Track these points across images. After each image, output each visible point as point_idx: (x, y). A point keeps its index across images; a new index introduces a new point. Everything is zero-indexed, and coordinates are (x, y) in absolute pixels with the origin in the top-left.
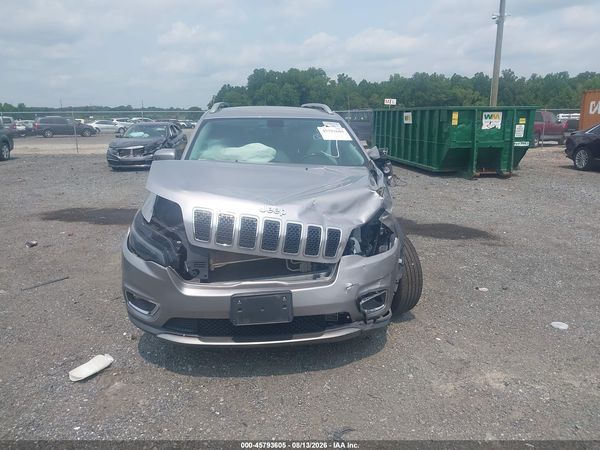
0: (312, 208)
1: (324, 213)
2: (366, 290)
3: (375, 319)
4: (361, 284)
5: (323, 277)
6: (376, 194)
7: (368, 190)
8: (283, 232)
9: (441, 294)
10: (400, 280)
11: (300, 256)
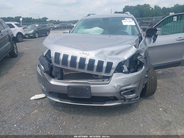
0: (102, 52)
1: (108, 55)
2: (124, 88)
3: (130, 99)
4: (122, 85)
5: (106, 81)
6: (134, 47)
7: (130, 45)
8: (87, 62)
9: (169, 89)
10: (146, 84)
11: (94, 72)
